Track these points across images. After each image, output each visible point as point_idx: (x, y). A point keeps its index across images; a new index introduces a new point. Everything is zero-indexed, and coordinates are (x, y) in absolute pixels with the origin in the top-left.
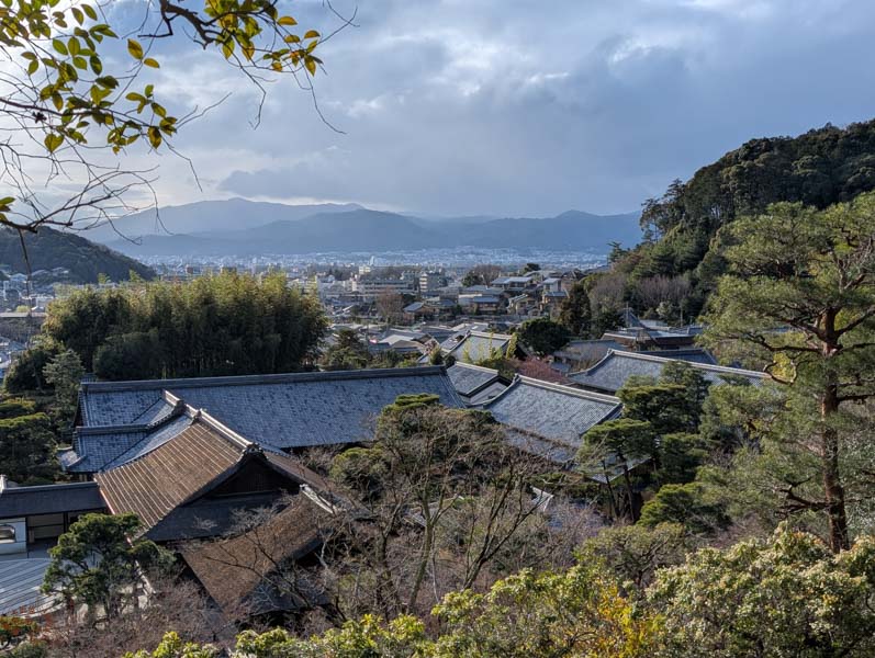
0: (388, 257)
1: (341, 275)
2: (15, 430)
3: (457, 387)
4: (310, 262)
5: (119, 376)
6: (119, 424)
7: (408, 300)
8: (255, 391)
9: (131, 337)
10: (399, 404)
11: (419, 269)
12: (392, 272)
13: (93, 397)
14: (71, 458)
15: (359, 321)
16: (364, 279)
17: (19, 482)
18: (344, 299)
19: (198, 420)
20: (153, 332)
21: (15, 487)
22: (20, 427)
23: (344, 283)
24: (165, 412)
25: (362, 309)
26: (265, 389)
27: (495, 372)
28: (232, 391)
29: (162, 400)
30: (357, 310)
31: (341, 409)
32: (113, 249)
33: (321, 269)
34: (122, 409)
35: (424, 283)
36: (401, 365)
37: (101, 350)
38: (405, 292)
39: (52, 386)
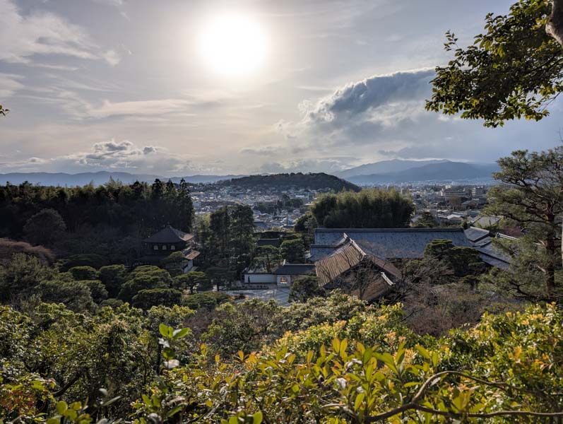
0: (460, 182)
1: (437, 189)
2: (291, 244)
3: (468, 237)
4: (425, 184)
5: (331, 226)
6: (327, 244)
7: (464, 199)
8: (379, 235)
9: (337, 212)
10: (433, 243)
11: (472, 187)
12: (460, 188)
13: (318, 234)
14: (309, 255)
15: (441, 209)
16: (446, 191)
17: (290, 262)
18: (436, 199)
19: (351, 245)
20: (345, 211)
21: (288, 264)
22: (293, 243)
23: (437, 193)
24: (343, 241)
25: (443, 204)
26: (383, 235)
27: (488, 232)
28: (370, 234)
29: (342, 236)
30: (440, 204)
31: (414, 244)
32: (347, 180)
33: (429, 187)
34: (328, 240)
35: (474, 192)
36: (449, 227)
37: (327, 217)
38: (463, 196)
39: (307, 229)
